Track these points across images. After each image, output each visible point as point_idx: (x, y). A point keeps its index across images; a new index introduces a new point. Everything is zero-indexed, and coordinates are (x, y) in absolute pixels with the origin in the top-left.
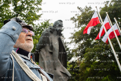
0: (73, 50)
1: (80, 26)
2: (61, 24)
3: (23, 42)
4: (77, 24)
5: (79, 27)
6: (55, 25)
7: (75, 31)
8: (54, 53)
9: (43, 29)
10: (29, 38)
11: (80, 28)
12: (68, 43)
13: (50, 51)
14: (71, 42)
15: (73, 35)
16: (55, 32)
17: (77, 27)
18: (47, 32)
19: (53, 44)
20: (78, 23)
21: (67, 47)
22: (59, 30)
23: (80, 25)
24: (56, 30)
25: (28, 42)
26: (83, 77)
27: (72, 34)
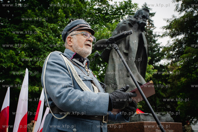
0: (164, 47)
1: (184, 10)
2: (145, 15)
3: (82, 47)
4: (180, 6)
5: (181, 10)
6: (138, 16)
7: (174, 17)
8: (129, 55)
9: (121, 13)
10: (88, 43)
11: (183, 13)
12: (159, 36)
13: (125, 51)
14: (164, 35)
15: (168, 24)
16: (136, 26)
17: (178, 10)
18: (124, 25)
19: (130, 43)
20: (182, 4)
21: (157, 42)
22: (142, 23)
23: (184, 8)
24: (138, 23)
25: (87, 48)
26: (173, 90)
27: (168, 21)
